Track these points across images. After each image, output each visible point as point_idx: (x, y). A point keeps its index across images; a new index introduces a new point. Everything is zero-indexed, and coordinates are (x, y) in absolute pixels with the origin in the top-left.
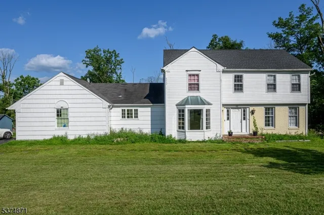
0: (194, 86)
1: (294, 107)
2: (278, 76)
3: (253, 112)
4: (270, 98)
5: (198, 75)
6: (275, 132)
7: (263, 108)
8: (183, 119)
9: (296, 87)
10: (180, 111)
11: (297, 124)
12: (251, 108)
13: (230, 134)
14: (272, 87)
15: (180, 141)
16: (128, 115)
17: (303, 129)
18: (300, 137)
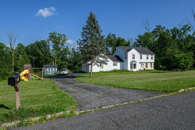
0: (134, 58)
1: (151, 63)
2: (149, 55)
3: (143, 64)
4: (147, 61)
5: (134, 55)
6: (148, 69)
7: (145, 63)
8: (132, 66)
9: (152, 58)
10: (131, 64)
11: (152, 67)
12: (143, 63)
13: (140, 70)
14: (147, 58)
15: (132, 71)
16: (115, 65)
17: (153, 68)
18: (152, 70)
